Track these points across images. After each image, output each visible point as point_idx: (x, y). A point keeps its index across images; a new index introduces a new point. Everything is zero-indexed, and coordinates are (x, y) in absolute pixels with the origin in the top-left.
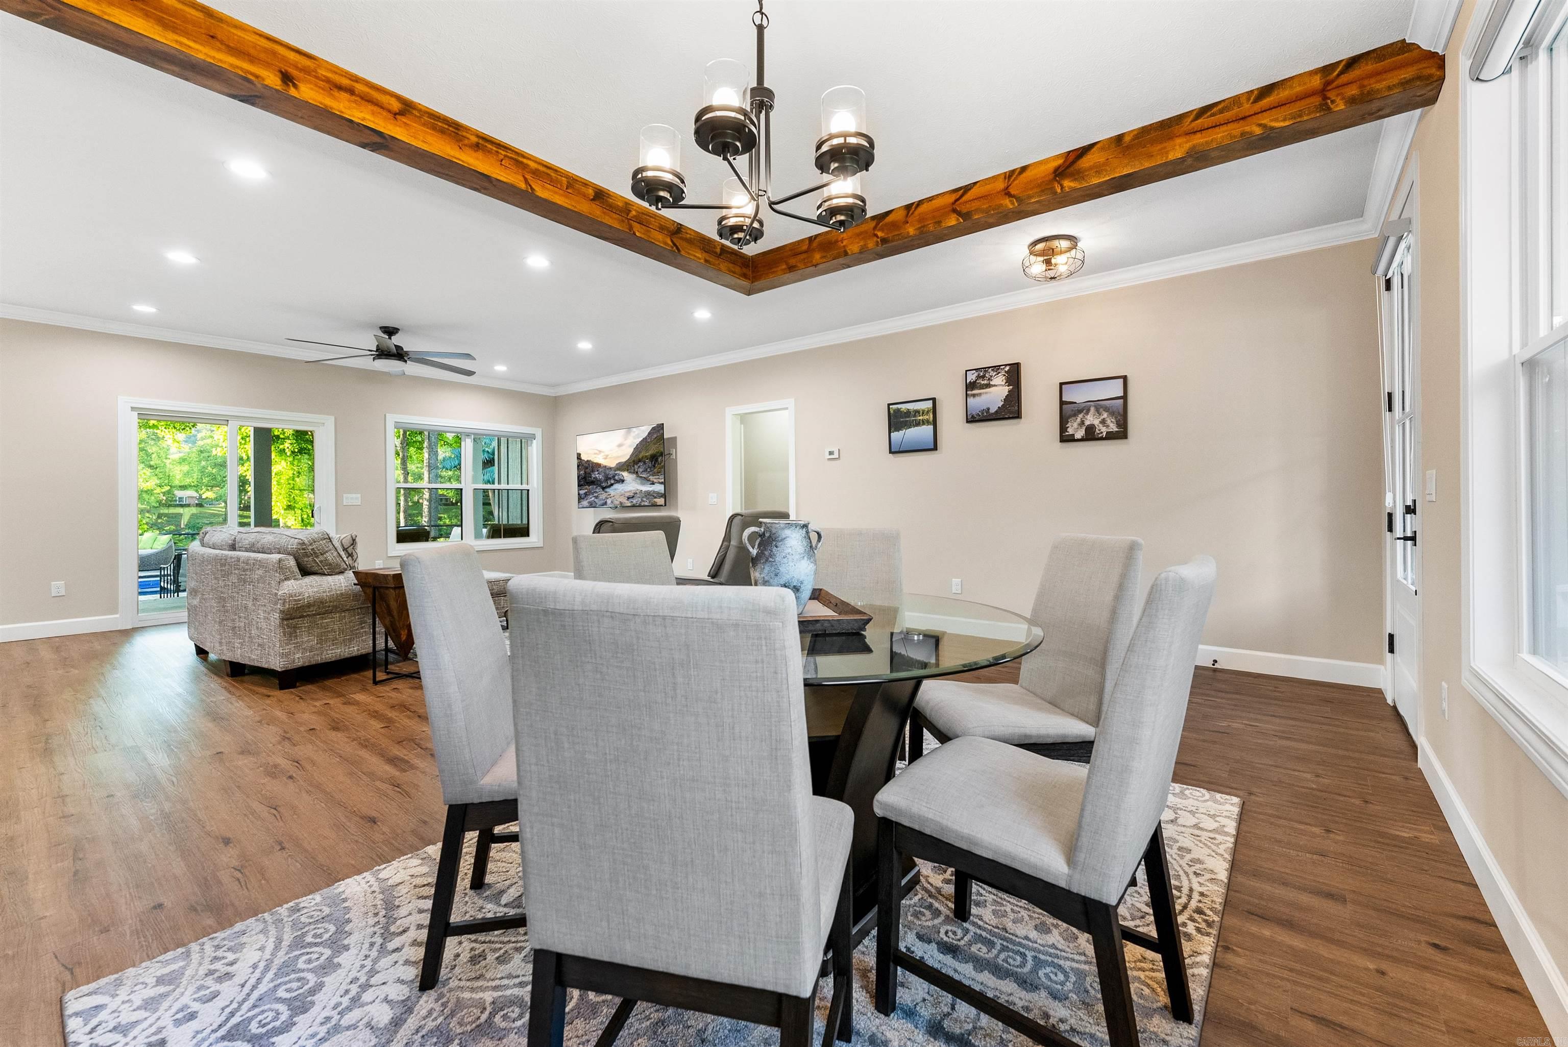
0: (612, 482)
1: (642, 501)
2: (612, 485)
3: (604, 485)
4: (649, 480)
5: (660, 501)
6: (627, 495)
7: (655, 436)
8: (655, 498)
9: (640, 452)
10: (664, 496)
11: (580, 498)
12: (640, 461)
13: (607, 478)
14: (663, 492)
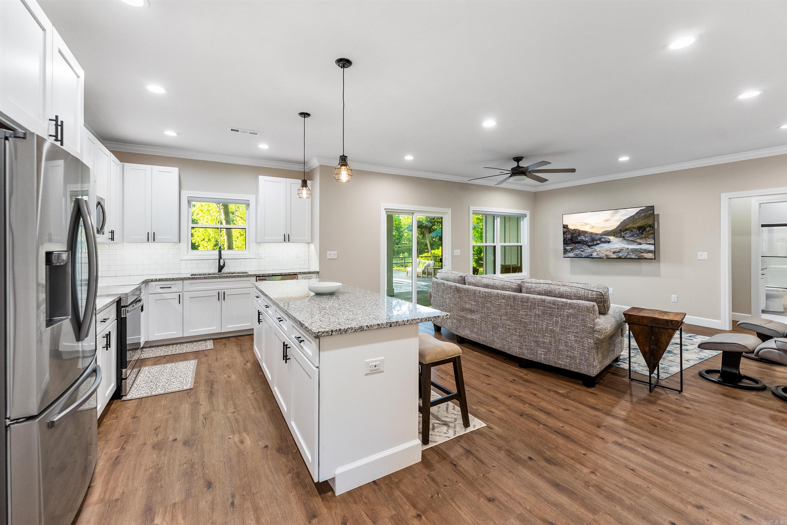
0: (598, 242)
1: (628, 254)
2: (598, 244)
3: (590, 244)
4: (636, 242)
5: (650, 255)
6: (614, 250)
7: (643, 214)
8: (642, 253)
9: (627, 225)
10: (654, 252)
11: (565, 251)
12: (626, 230)
13: (593, 240)
14: (654, 250)
